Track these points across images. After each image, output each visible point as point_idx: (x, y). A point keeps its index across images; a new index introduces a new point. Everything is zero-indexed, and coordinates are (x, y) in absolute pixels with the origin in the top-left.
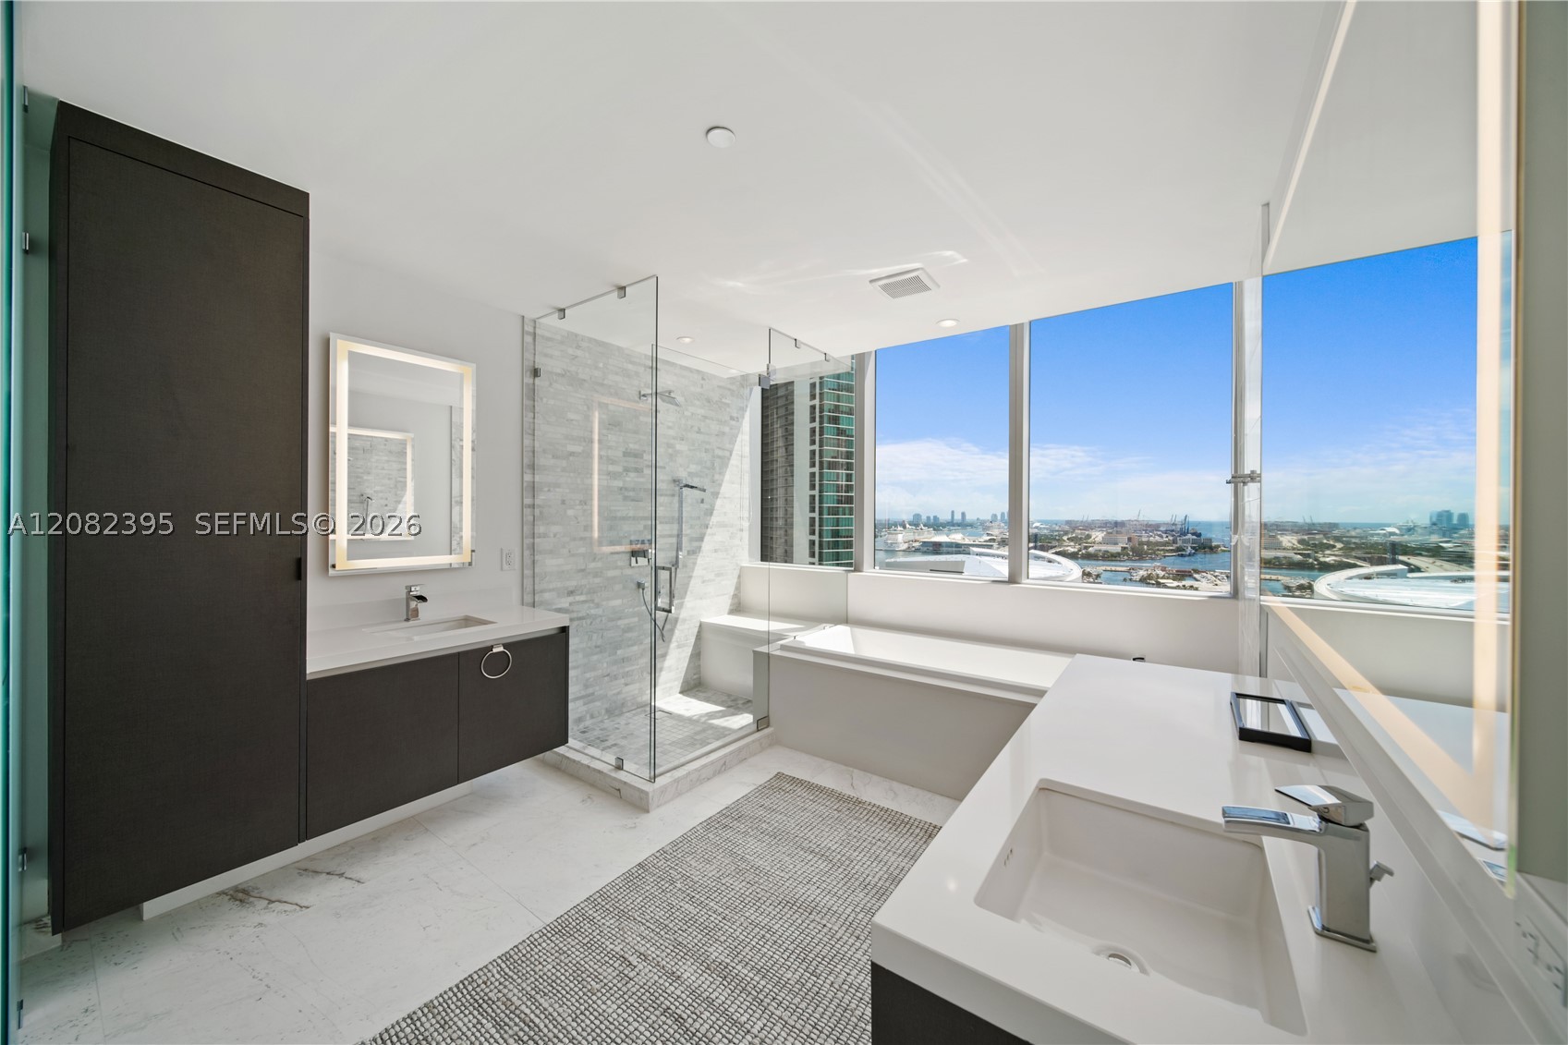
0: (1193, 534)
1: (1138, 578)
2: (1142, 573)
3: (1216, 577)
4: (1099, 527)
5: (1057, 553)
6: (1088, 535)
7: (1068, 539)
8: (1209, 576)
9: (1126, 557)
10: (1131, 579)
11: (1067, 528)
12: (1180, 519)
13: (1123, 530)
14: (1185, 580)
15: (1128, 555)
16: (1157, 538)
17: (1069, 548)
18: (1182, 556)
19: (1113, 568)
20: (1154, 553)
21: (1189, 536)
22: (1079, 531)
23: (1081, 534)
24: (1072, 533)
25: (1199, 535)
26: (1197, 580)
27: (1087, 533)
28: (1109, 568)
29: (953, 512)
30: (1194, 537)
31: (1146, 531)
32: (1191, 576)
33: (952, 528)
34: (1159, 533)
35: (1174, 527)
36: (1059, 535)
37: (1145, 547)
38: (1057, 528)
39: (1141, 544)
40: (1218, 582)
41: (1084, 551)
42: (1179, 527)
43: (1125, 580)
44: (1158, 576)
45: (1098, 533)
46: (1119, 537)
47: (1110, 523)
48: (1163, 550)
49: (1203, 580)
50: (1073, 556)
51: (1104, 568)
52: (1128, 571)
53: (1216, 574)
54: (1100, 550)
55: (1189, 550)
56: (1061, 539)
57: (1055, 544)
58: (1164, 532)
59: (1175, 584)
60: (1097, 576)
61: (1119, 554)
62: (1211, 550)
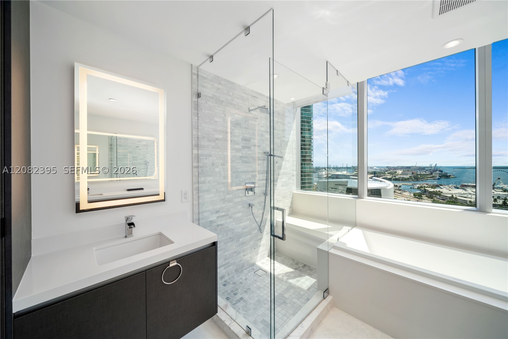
0: (439, 171)
1: (416, 187)
2: (418, 185)
3: (449, 187)
4: (400, 169)
5: (383, 178)
6: (395, 172)
7: (387, 173)
8: (447, 187)
9: (411, 180)
10: (413, 188)
11: (387, 169)
12: (433, 165)
13: (410, 170)
14: (436, 188)
15: (412, 179)
16: (424, 172)
17: (388, 176)
18: (435, 179)
19: (406, 184)
20: (423, 178)
21: (438, 172)
22: (392, 170)
23: (393, 171)
24: (389, 171)
25: (442, 171)
26: (441, 188)
27: (395, 171)
28: (404, 184)
29: (343, 164)
30: (440, 172)
31: (419, 170)
32: (439, 187)
33: (343, 169)
34: (425, 171)
35: (431, 168)
36: (384, 172)
37: (419, 176)
38: (383, 169)
39: (418, 175)
40: (451, 189)
41: (394, 178)
42: (433, 168)
43: (411, 188)
44: (425, 187)
45: (399, 171)
46: (409, 172)
47: (404, 167)
48: (426, 177)
49: (444, 188)
50: (390, 179)
51: (402, 184)
52: (412, 185)
53: (449, 186)
54: (401, 177)
55: (438, 177)
56: (384, 173)
57: (382, 175)
58: (427, 170)
59: (432, 190)
60: (400, 187)
61: (408, 179)
62: (447, 176)
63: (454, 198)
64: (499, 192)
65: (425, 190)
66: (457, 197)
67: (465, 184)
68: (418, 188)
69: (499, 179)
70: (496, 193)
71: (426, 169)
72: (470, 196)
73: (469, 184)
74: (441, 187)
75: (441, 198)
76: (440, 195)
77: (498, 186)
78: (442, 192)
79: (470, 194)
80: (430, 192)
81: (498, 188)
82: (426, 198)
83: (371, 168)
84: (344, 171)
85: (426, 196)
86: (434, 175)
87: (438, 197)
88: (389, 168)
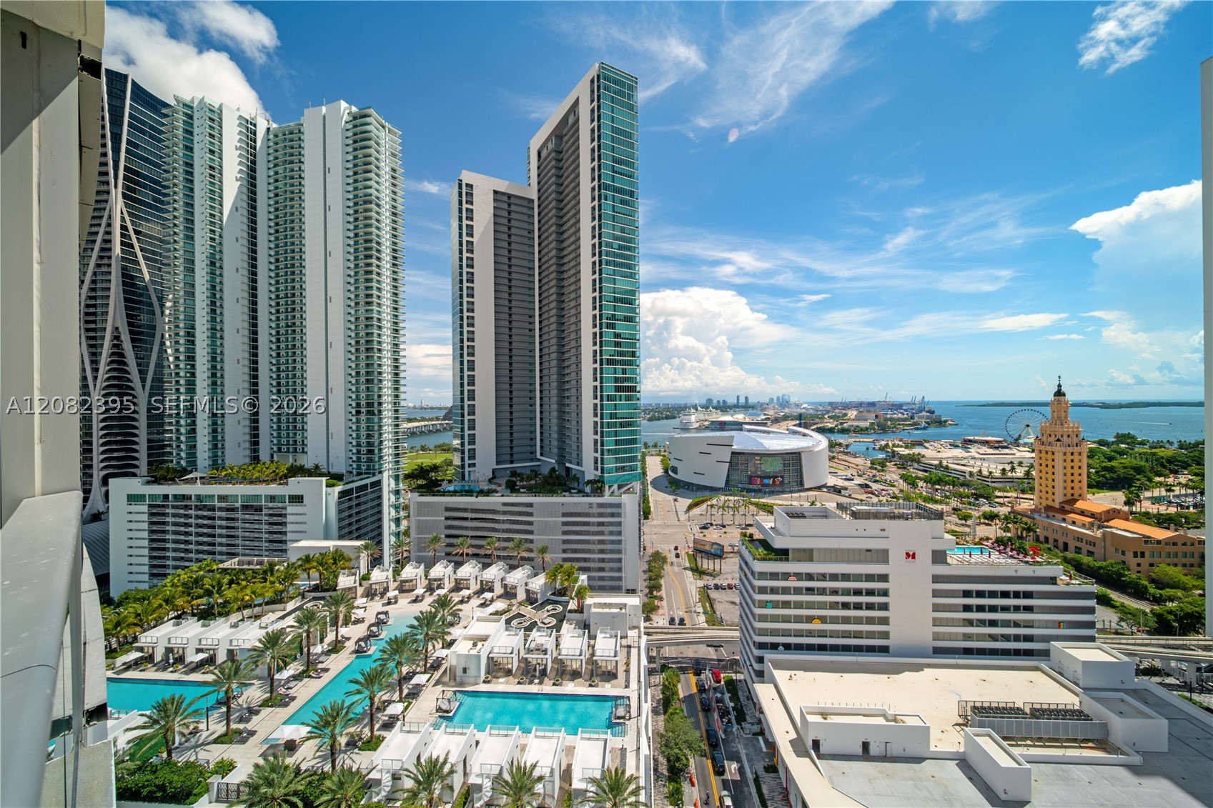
0: (928, 411)
2: (882, 443)
3: (941, 445)
4: (854, 407)
5: (814, 429)
6: (845, 413)
7: (829, 417)
8: (935, 444)
9: (872, 431)
11: (829, 408)
12: (918, 399)
13: (873, 409)
14: (914, 448)
15: (874, 429)
16: (899, 415)
17: (825, 425)
19: (861, 440)
20: (895, 427)
21: (925, 413)
22: (838, 411)
23: (840, 413)
24: (832, 412)
25: (933, 412)
26: (925, 448)
27: (844, 411)
28: (857, 440)
30: (929, 414)
31: (891, 409)
32: (922, 444)
33: (736, 409)
34: (902, 411)
35: (914, 406)
36: (821, 414)
37: (889, 422)
38: (821, 408)
39: (886, 420)
40: (942, 449)
41: (839, 427)
42: (918, 405)
44: (895, 445)
45: (853, 412)
46: (869, 415)
47: (864, 403)
48: (902, 424)
49: (929, 447)
50: (824, 431)
51: (853, 440)
52: (873, 442)
53: (941, 442)
54: (852, 426)
55: (924, 424)
56: (823, 417)
57: (817, 420)
58: (906, 410)
59: (907, 452)
60: (847, 446)
61: (867, 429)
62: (941, 423)
63: (942, 467)
64: (1023, 454)
65: (894, 451)
66: (950, 465)
67: (969, 438)
68: (880, 449)
69: (1028, 426)
70: (1018, 454)
71: (904, 408)
72: (972, 462)
73: (976, 438)
74: (926, 445)
75: (922, 468)
76: (919, 462)
77: (1026, 440)
78: (923, 456)
79: (973, 458)
80: (901, 457)
81: (1025, 445)
82: (893, 470)
83: (797, 406)
84: (739, 412)
85: (895, 465)
86: (916, 419)
87: (916, 465)
88: (833, 405)
